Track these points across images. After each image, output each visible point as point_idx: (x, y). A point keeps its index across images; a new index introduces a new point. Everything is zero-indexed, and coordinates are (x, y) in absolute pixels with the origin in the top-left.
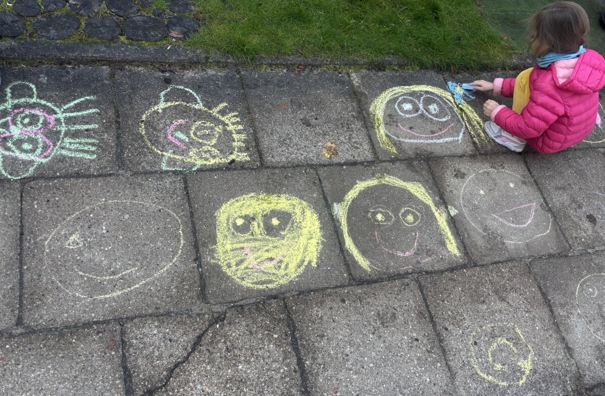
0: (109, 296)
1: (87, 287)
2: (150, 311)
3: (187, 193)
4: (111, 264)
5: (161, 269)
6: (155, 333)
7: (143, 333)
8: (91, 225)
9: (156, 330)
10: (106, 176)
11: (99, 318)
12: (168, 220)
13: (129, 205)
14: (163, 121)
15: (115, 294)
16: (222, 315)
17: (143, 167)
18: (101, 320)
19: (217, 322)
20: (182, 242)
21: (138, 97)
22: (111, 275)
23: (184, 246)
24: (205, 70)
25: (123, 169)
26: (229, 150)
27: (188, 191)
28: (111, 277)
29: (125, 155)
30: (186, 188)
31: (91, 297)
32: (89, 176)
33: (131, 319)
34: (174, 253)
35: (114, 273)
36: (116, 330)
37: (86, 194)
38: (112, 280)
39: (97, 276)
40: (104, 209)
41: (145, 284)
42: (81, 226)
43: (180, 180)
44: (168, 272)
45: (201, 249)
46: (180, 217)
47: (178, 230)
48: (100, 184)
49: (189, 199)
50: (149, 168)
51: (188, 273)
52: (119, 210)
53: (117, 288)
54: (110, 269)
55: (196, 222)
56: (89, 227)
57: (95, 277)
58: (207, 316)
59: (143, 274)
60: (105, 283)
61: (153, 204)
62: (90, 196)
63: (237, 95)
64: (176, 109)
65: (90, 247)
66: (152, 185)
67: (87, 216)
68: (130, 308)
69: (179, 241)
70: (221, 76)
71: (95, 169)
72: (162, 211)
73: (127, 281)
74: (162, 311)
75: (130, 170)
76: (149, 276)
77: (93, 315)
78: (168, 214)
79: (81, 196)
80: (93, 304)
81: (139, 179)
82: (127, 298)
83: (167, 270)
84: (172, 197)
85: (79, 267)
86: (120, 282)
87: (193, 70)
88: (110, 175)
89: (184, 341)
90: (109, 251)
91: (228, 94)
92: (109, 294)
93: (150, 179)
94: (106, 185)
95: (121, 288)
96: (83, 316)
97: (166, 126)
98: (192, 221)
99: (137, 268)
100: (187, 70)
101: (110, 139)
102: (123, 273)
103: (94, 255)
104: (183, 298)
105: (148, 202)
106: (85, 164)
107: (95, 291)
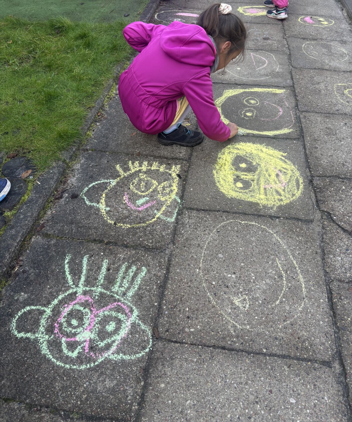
0: (303, 285)
1: (293, 300)
2: (319, 259)
3: (203, 210)
4: (270, 277)
5: (279, 242)
6: (340, 258)
7: (340, 267)
8: (225, 285)
9: (338, 258)
10: (170, 264)
11: (325, 296)
12: (229, 228)
13: (208, 252)
14: (120, 210)
15: (302, 280)
16: (324, 214)
17: (167, 234)
18: (327, 296)
19: (332, 218)
20: (254, 223)
21: (84, 221)
22: (282, 279)
23: (258, 223)
24: (74, 169)
25: (165, 250)
26: (166, 175)
27: (201, 209)
28: (284, 279)
29: (149, 244)
30: (198, 210)
31: (304, 298)
32: (166, 278)
33: (326, 273)
34: (263, 230)
35: (281, 277)
36: (338, 285)
37: (188, 283)
38: (287, 279)
39: (282, 290)
40: (208, 271)
41: (293, 256)
42: (225, 293)
43: (189, 212)
44: (283, 238)
45: (262, 214)
46: (228, 220)
47: (240, 223)
48: (178, 270)
49: (210, 210)
50: (169, 230)
51: (285, 226)
52: (212, 260)
53: (296, 277)
54: (275, 278)
55: (234, 211)
56: (227, 287)
57: (283, 291)
58: (326, 223)
59: (283, 256)
60: (290, 285)
61: (210, 235)
62: (191, 281)
63: (110, 157)
64: (110, 198)
65: (250, 290)
66: (190, 232)
67: (214, 287)
68: (315, 272)
69: (253, 225)
70: (85, 161)
71: (159, 271)
72: (218, 230)
73: (289, 268)
74: (319, 251)
75: (168, 245)
76: (285, 252)
77: (322, 301)
78: (223, 227)
79: (188, 288)
80: (310, 299)
81: (181, 240)
82: (305, 272)
83: (281, 239)
84: (206, 221)
85: (271, 303)
86: (290, 273)
87: (70, 177)
88: (169, 261)
89: (347, 241)
90: (256, 275)
91: (108, 162)
92: (301, 284)
93: (183, 232)
94: (181, 265)
95: (296, 274)
96: (323, 309)
97: (127, 208)
98: (234, 213)
99: (277, 259)
100: (68, 181)
101: (127, 253)
102: (281, 269)
103: (259, 289)
104: (308, 234)
105: (208, 238)
106: (151, 278)
107: (297, 294)
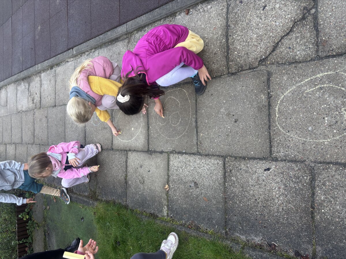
0: (325, 73)
1: (339, 79)
2: (300, 65)
3: (270, 143)
4: (322, 95)
5: (291, 91)
6: (298, 52)
7: (305, 51)
8: (335, 124)
9: (298, 53)
10: (324, 162)
11: (332, 59)
12: (284, 124)
13: (308, 137)
14: (280, 202)
15: (321, 75)
16: (260, 64)
17: (297, 166)
18: (331, 59)
19: (264, 59)
20: (277, 109)
21: (296, 227)
22: (323, 87)
23: (276, 106)
24: (247, 240)
25: (311, 166)
26: (242, 172)
27: (270, 145)
29: (309, 178)
30: (271, 147)
31: (337, 72)
32: (337, 164)
33: (312, 60)
34: (282, 101)
35: (321, 88)
36: (322, 52)
37: (339, 149)
38: (323, 84)
39: (332, 87)
40: (326, 136)
41: (302, 81)
42: (342, 123)
43: (274, 153)
44: (287, 89)
45: (267, 104)
46: (276, 126)
47: (279, 117)
48: (328, 156)
49: (270, 138)
50: (293, 165)
51: (276, 88)
52: (315, 134)
53: (320, 78)
54: (323, 92)
55: (268, 122)
56: (337, 122)
57: (334, 86)
58: (269, 63)
59: (302, 88)
60: (327, 82)
61: (292, 137)
62: (336, 147)
63: (230, 214)
64: (270, 210)
65: (337, 107)
66: (292, 151)
67: (338, 131)
68: (312, 67)
69: (279, 109)
70: (238, 233)
71: (331, 169)
72: (287, 131)
73: (312, 83)
74: (293, 65)
75: (306, 165)
76: (299, 87)
77: (336, 61)
78: (283, 128)
79: (343, 148)
80: (336, 69)
81: (300, 157)
82: (314, 73)
83: (288, 90)
84: (280, 140)
85: (344, 93)
86: (317, 83)
87: (255, 243)
88: (320, 163)
89: (282, 48)
90: (323, 104)
91: (235, 216)
92: (325, 75)
93: (293, 156)
94: (323, 155)
95: (317, 79)
96: (342, 60)
97: (278, 197)
98: (270, 122)
99: (306, 92)
100: (259, 244)
101: (320, 193)
102: (315, 88)
103: (334, 101)
104: (280, 73)
105: (296, 138)
106: (339, 174)
107: (334, 77)
